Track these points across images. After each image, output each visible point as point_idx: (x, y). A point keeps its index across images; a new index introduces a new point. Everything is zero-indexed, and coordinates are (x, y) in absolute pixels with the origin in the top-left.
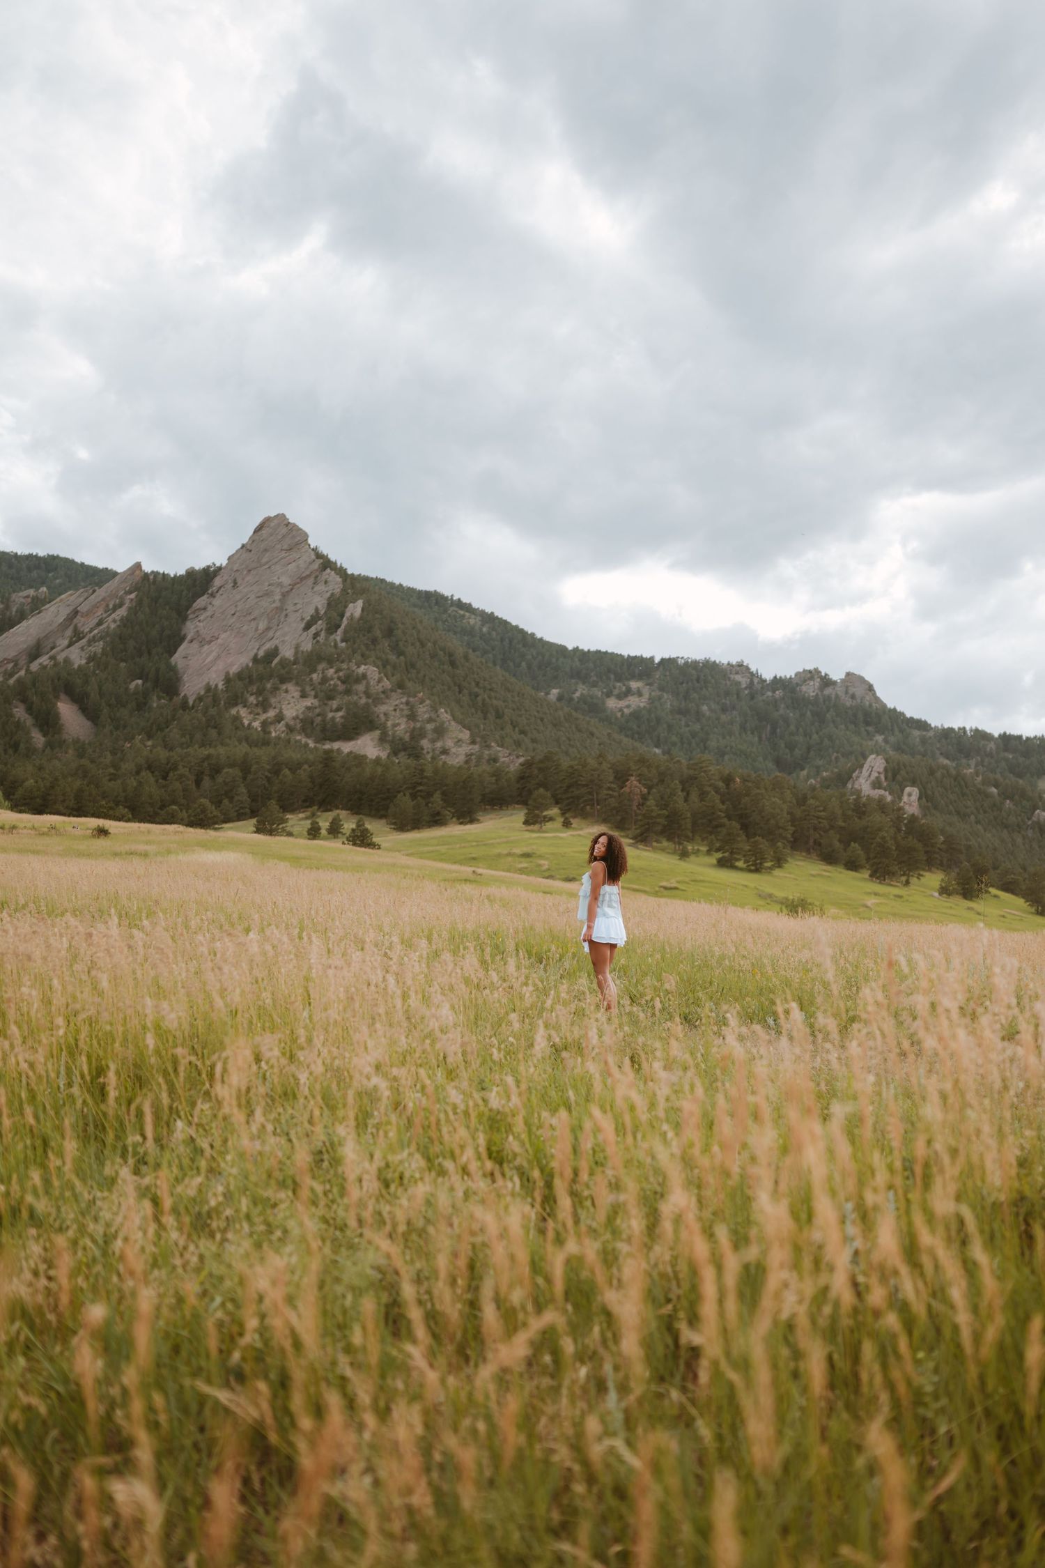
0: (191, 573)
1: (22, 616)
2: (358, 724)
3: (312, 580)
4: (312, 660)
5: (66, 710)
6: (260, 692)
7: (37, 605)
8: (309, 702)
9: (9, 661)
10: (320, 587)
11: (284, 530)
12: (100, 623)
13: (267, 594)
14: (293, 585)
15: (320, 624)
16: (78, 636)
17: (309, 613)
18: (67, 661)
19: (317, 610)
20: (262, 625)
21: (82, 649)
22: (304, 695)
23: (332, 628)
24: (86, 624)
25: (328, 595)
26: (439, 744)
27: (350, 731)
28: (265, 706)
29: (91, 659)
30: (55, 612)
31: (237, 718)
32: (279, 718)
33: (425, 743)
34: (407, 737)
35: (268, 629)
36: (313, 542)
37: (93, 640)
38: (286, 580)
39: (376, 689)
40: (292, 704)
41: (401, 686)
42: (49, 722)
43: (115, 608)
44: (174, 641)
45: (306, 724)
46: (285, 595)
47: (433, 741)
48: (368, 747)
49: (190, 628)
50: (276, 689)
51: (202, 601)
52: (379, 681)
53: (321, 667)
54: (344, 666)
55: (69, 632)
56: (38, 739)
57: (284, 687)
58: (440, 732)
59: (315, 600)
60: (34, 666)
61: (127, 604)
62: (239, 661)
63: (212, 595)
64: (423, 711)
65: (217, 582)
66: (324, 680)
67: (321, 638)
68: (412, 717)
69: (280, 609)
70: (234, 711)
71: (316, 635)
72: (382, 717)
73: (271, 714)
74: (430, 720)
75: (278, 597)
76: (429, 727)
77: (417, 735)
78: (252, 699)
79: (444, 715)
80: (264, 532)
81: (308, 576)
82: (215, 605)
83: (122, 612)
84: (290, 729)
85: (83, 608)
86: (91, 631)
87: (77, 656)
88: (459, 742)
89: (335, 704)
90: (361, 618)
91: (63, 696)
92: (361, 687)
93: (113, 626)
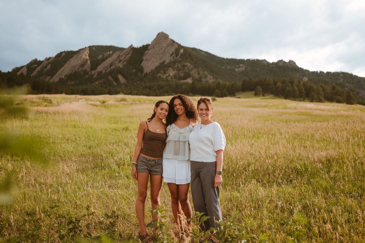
0: (143, 46)
1: (107, 58)
2: (187, 76)
3: (170, 46)
4: (175, 62)
5: (120, 77)
6: (164, 70)
7: (110, 56)
8: (175, 72)
9: (106, 67)
10: (173, 47)
11: (163, 35)
12: (125, 58)
13: (161, 49)
14: (167, 47)
15: (174, 55)
16: (120, 61)
17: (171, 52)
18: (119, 66)
19: (173, 52)
20: (161, 56)
21: (122, 64)
22: (174, 70)
23: (177, 55)
24: (122, 58)
25: (175, 48)
26: (206, 80)
27: (185, 78)
28: (165, 73)
29: (124, 66)
30: (115, 56)
31: (160, 76)
32: (169, 76)
33: (203, 80)
34: (198, 78)
35: (162, 57)
36: (170, 37)
37: (124, 62)
38: (165, 46)
39: (190, 68)
40: (171, 73)
41: (195, 67)
42: (117, 80)
43: (128, 54)
44: (141, 61)
45: (175, 77)
46: (165, 49)
47: (204, 79)
48: (189, 81)
49: (144, 58)
50: (167, 69)
51: (146, 52)
52: (190, 66)
53: (177, 64)
54: (182, 63)
55: (118, 60)
56: (115, 84)
57: (169, 69)
58: (206, 77)
59: (172, 50)
60: (112, 68)
61: (130, 53)
62: (157, 64)
63: (149, 50)
64: (201, 72)
65: (149, 47)
66: (178, 67)
67: (175, 58)
68: (199, 74)
69: (164, 52)
70: (159, 74)
71: (173, 57)
72: (192, 75)
73: (167, 75)
74: (203, 74)
75: (163, 49)
76: (203, 76)
77: (201, 78)
78: (162, 72)
79: (206, 73)
80: (159, 36)
81: (170, 45)
82: (150, 52)
83: (129, 55)
84: (172, 78)
85: (121, 55)
86: (123, 59)
87: (121, 65)
88: (210, 79)
89: (181, 72)
90: (183, 53)
91: (119, 74)
92: (186, 68)
93: (128, 58)
